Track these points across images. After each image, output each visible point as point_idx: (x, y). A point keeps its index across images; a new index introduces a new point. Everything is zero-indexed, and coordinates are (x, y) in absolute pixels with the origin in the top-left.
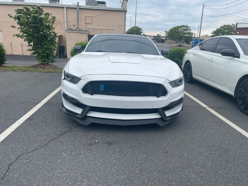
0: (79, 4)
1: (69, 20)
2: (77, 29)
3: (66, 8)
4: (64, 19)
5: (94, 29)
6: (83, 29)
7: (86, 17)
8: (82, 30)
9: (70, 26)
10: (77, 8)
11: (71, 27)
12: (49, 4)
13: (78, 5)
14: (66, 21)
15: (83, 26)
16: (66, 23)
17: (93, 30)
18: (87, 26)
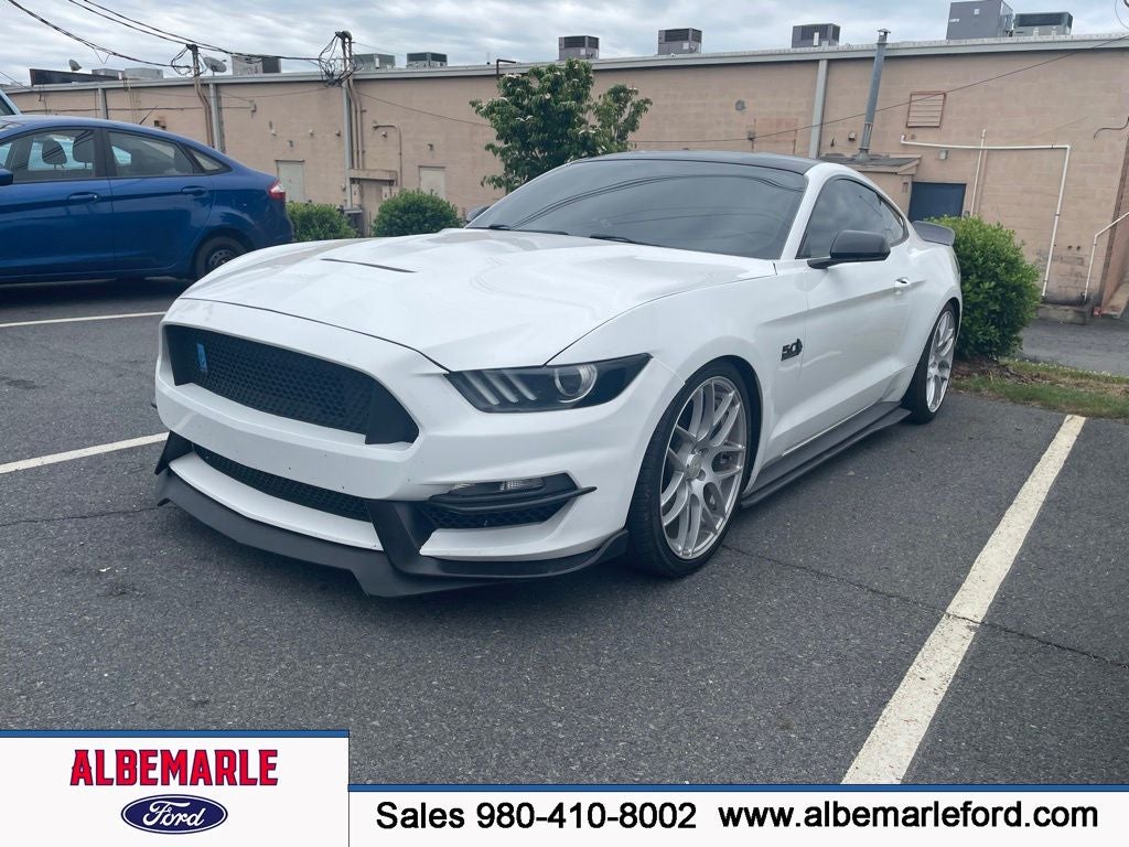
0: (889, 40)
1: (832, 115)
2: (862, 157)
3: (825, 62)
4: (811, 113)
5: (947, 151)
6: (892, 156)
7: (914, 98)
8: (888, 161)
9: (832, 145)
10: (873, 58)
11: (837, 150)
12: (792, 50)
13: (882, 43)
14: (816, 120)
15: (891, 143)
16: (815, 132)
17: (943, 156)
18: (913, 138)
